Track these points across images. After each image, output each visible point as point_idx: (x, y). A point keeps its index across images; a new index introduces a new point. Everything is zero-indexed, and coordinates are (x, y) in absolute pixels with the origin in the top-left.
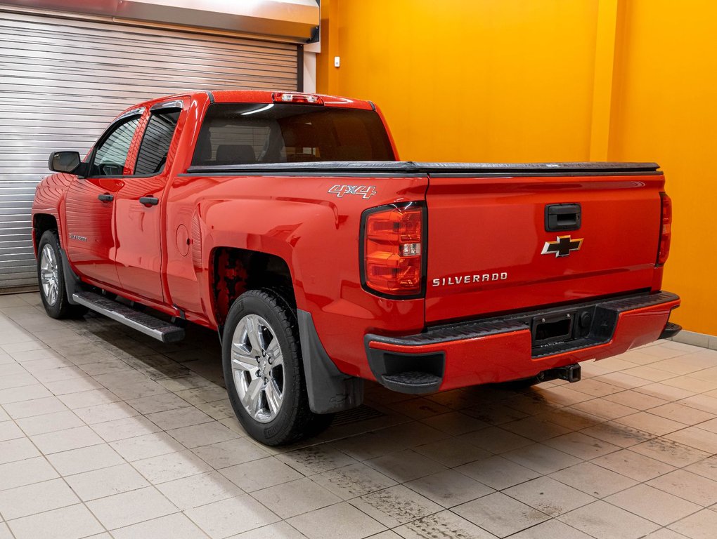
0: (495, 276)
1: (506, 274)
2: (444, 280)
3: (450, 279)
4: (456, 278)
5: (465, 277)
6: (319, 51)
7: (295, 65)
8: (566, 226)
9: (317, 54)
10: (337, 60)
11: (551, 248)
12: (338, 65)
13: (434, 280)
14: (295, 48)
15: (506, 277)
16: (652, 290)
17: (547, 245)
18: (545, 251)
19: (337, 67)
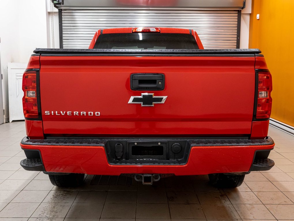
0: (91, 114)
1: (99, 113)
2: (52, 112)
3: (56, 112)
4: (61, 112)
5: (68, 112)
6: (251, 13)
7: (237, 20)
8: (148, 87)
9: (250, 14)
10: (258, 16)
11: (135, 100)
12: (258, 18)
13: (46, 112)
14: (237, 12)
15: (99, 115)
16: (252, 136)
17: (132, 98)
18: (130, 101)
19: (258, 19)
